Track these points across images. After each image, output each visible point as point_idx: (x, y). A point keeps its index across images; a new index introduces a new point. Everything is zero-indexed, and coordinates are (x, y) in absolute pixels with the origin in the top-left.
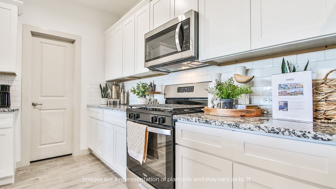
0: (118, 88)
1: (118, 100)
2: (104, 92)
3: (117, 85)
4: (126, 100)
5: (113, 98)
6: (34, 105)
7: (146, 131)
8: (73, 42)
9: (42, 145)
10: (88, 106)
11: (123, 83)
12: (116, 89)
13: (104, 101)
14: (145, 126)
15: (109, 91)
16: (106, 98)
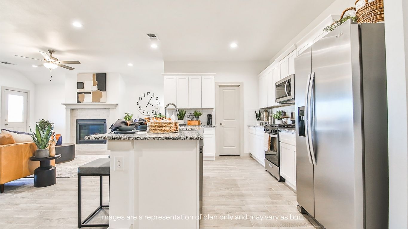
0: (268, 113)
1: (267, 122)
2: (258, 116)
3: (266, 111)
4: (272, 122)
5: (264, 120)
6: (221, 124)
7: (269, 136)
8: (239, 86)
9: (224, 147)
10: (248, 126)
11: (272, 110)
12: (266, 114)
13: (258, 122)
14: (269, 134)
15: (262, 115)
16: (260, 120)
